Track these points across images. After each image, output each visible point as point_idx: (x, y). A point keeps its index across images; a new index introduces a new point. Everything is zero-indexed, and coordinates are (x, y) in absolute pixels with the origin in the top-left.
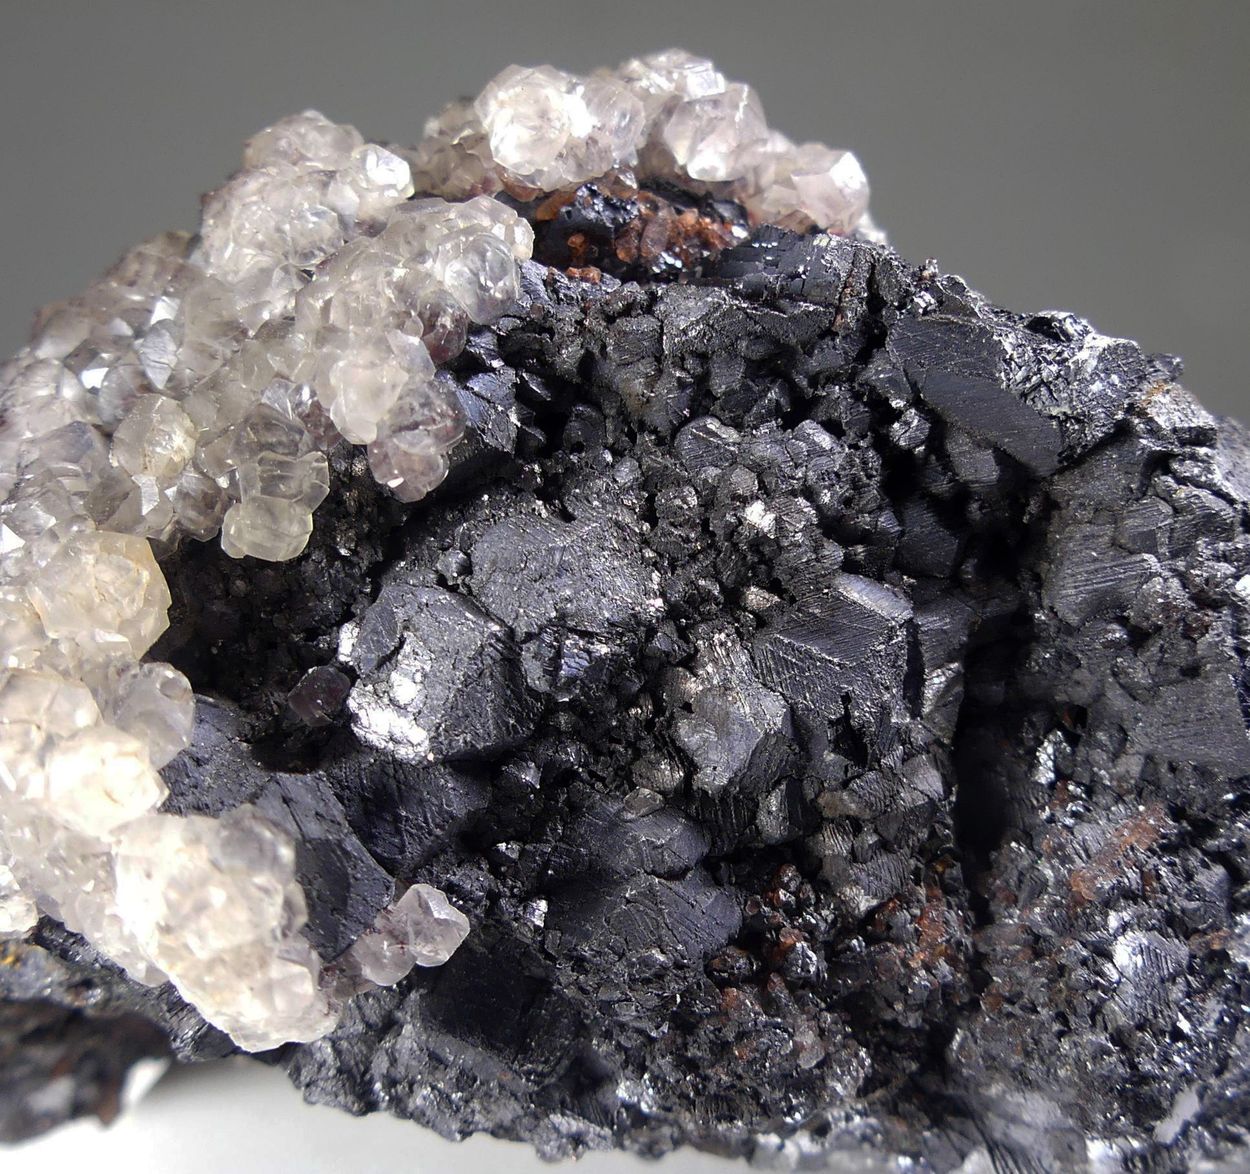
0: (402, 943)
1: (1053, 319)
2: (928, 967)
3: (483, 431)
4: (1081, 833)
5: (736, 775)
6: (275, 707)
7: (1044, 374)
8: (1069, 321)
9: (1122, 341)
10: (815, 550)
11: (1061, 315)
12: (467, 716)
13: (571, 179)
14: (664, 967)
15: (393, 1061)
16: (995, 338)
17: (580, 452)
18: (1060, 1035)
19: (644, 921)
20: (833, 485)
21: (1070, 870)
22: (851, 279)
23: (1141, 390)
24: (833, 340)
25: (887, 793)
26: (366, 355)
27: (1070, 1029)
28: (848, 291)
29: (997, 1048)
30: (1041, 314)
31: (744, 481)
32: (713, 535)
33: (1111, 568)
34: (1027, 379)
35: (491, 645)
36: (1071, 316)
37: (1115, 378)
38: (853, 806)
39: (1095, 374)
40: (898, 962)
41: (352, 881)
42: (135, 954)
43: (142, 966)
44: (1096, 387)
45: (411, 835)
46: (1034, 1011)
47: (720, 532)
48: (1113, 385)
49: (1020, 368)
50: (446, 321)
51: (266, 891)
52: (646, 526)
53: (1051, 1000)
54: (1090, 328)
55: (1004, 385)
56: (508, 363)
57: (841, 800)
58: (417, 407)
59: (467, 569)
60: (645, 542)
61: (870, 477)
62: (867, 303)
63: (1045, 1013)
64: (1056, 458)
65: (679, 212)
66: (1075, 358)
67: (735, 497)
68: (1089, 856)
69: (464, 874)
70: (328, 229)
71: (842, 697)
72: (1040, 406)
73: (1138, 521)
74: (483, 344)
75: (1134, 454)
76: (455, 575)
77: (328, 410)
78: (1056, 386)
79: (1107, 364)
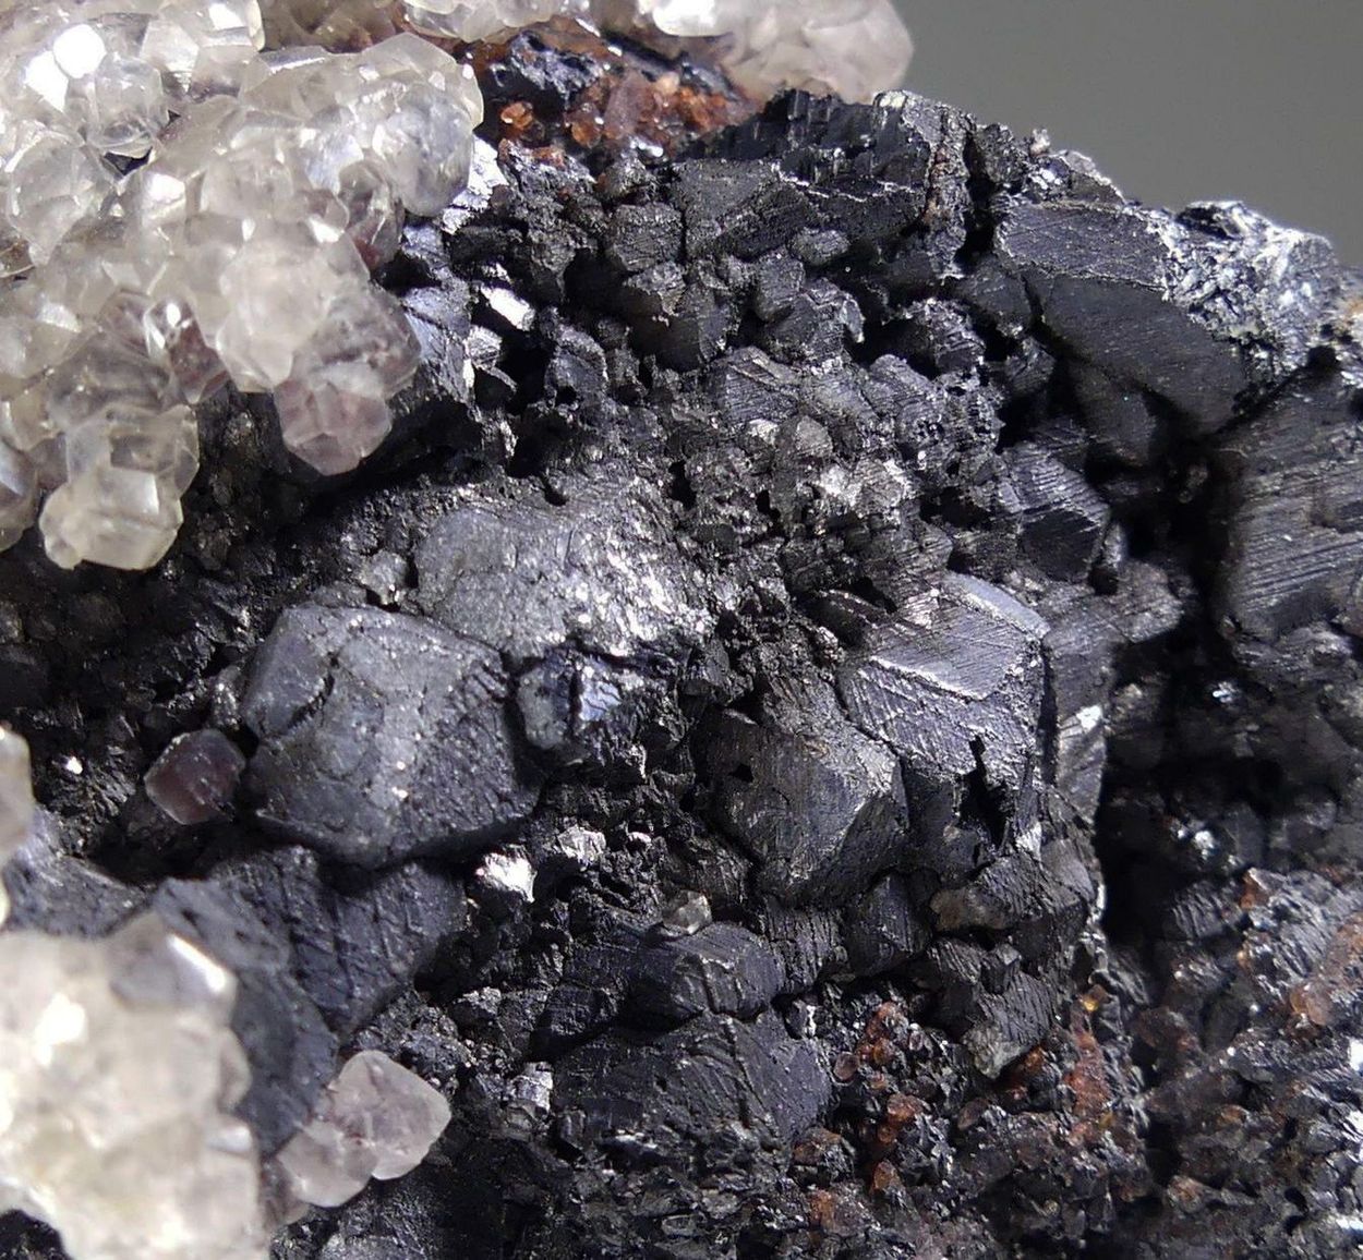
0: (358, 1135)
1: (1214, 210)
2: (1092, 1146)
3: (438, 368)
4: (1292, 937)
5: (823, 867)
6: (111, 804)
7: (1221, 279)
8: (1237, 211)
9: (1313, 237)
10: (915, 538)
11: (1224, 205)
12: (444, 785)
13: (506, 22)
14: (749, 1149)
16: (1150, 230)
17: (570, 403)
18: (1291, 1225)
19: (716, 1083)
20: (936, 442)
21: (1283, 989)
22: (943, 151)
23: (1335, 308)
24: (922, 237)
25: (1027, 889)
27: (1307, 1214)
28: (941, 166)
30: (1196, 205)
31: (813, 438)
32: (775, 514)
33: (1315, 554)
34: (1199, 285)
35: (476, 678)
36: (1239, 205)
37: (1307, 288)
38: (982, 909)
40: (1049, 1139)
41: (298, 1033)
44: (1287, 298)
45: (361, 971)
47: (786, 509)
48: (1305, 297)
49: (1186, 270)
50: (381, 204)
51: (196, 1038)
52: (678, 506)
53: (1277, 1174)
54: (1266, 221)
55: (1165, 296)
56: (457, 274)
57: (965, 901)
58: (351, 327)
60: (681, 527)
61: (980, 430)
62: (967, 185)
64: (1230, 403)
65: (650, 77)
66: (1259, 257)
67: (806, 460)
68: (1309, 968)
69: (424, 1040)
70: (150, 93)
72: (1215, 325)
73: (1346, 489)
74: (423, 242)
75: (1333, 395)
76: (392, 588)
77: (212, 337)
78: (1236, 295)
79: (1300, 267)
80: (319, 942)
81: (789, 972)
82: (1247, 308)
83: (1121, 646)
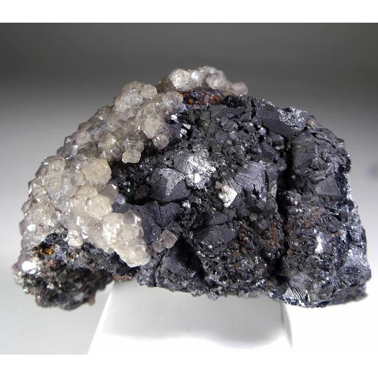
0: (163, 242)
1: (289, 108)
3: (176, 135)
4: (306, 214)
7: (289, 118)
10: (245, 156)
11: (291, 107)
13: (189, 89)
15: (160, 273)
16: (279, 111)
17: (195, 139)
20: (248, 143)
21: (304, 221)
22: (248, 102)
23: (308, 121)
24: (245, 114)
25: (264, 207)
26: (152, 119)
28: (248, 104)
29: (292, 262)
30: (286, 108)
31: (229, 143)
32: (224, 153)
34: (286, 119)
36: (293, 107)
37: (303, 118)
39: (299, 117)
40: (269, 244)
41: (153, 227)
42: (106, 245)
43: (107, 249)
44: (300, 120)
46: (300, 252)
49: (284, 117)
51: (135, 227)
52: (210, 152)
54: (296, 109)
58: (162, 129)
59: (173, 164)
60: (210, 155)
62: (252, 106)
63: (302, 253)
66: (295, 114)
67: (228, 146)
68: (308, 218)
69: (175, 229)
70: (141, 100)
71: (253, 185)
75: (308, 133)
76: (170, 165)
77: (144, 131)
78: (291, 120)
79: (302, 115)
80: (158, 214)
81: (228, 219)
82: (293, 121)
83: (279, 171)
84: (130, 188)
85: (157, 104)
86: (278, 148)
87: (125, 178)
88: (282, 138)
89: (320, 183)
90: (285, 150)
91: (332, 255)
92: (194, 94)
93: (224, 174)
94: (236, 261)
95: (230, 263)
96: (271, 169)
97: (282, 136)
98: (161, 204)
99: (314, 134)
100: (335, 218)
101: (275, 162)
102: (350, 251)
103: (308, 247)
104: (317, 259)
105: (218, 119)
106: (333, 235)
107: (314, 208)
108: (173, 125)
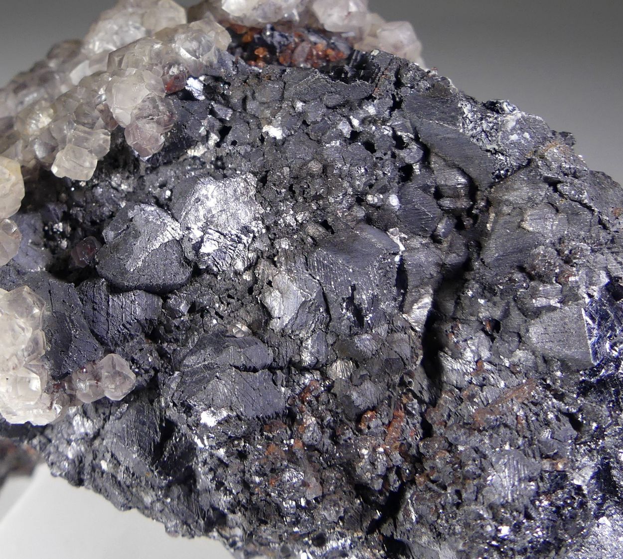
0: (97, 381)
1: (497, 102)
2: (388, 454)
3: (185, 127)
7: (485, 126)
8: (505, 104)
9: (532, 116)
11: (501, 101)
14: (230, 417)
16: (459, 106)
17: (235, 145)
19: (224, 391)
21: (476, 410)
22: (386, 71)
23: (543, 145)
24: (373, 101)
27: (463, 501)
28: (384, 76)
30: (491, 100)
31: (315, 167)
32: (294, 192)
33: (516, 239)
34: (475, 128)
35: (168, 231)
36: (507, 102)
37: (527, 135)
39: (514, 129)
41: (73, 338)
44: (514, 137)
45: (113, 325)
47: (298, 191)
48: (526, 138)
49: (471, 122)
52: (261, 184)
53: (454, 482)
54: (516, 108)
55: (461, 131)
56: (207, 98)
59: (170, 199)
60: (259, 192)
61: (385, 174)
62: (394, 84)
64: (491, 176)
68: (488, 403)
71: (351, 287)
72: (481, 144)
77: (111, 108)
78: (490, 133)
79: (522, 125)
80: (102, 312)
81: (274, 360)
82: (494, 138)
83: (442, 266)
84: (68, 238)
85: (157, 46)
86: (447, 203)
87: (60, 215)
88: (462, 180)
89: (545, 317)
90: (469, 211)
91: (528, 517)
92: (272, 36)
93: (285, 244)
94: (273, 470)
95: (258, 473)
96: (422, 257)
97: (464, 173)
98: (115, 289)
99: (553, 184)
100: (564, 419)
101: (435, 239)
102: (603, 520)
103: (466, 478)
104: (481, 517)
105: (299, 105)
106: (547, 465)
107: (514, 381)
108: (187, 104)
